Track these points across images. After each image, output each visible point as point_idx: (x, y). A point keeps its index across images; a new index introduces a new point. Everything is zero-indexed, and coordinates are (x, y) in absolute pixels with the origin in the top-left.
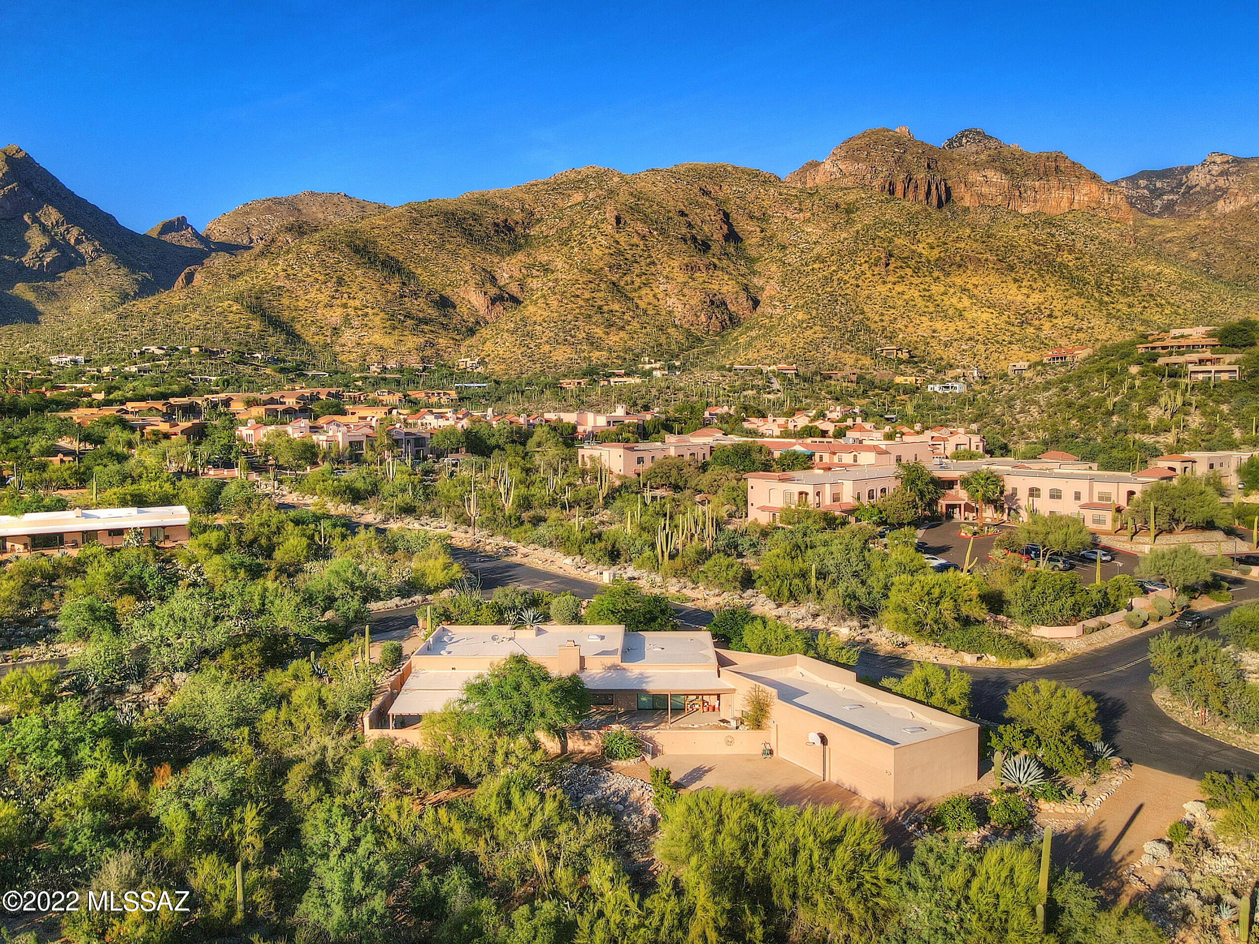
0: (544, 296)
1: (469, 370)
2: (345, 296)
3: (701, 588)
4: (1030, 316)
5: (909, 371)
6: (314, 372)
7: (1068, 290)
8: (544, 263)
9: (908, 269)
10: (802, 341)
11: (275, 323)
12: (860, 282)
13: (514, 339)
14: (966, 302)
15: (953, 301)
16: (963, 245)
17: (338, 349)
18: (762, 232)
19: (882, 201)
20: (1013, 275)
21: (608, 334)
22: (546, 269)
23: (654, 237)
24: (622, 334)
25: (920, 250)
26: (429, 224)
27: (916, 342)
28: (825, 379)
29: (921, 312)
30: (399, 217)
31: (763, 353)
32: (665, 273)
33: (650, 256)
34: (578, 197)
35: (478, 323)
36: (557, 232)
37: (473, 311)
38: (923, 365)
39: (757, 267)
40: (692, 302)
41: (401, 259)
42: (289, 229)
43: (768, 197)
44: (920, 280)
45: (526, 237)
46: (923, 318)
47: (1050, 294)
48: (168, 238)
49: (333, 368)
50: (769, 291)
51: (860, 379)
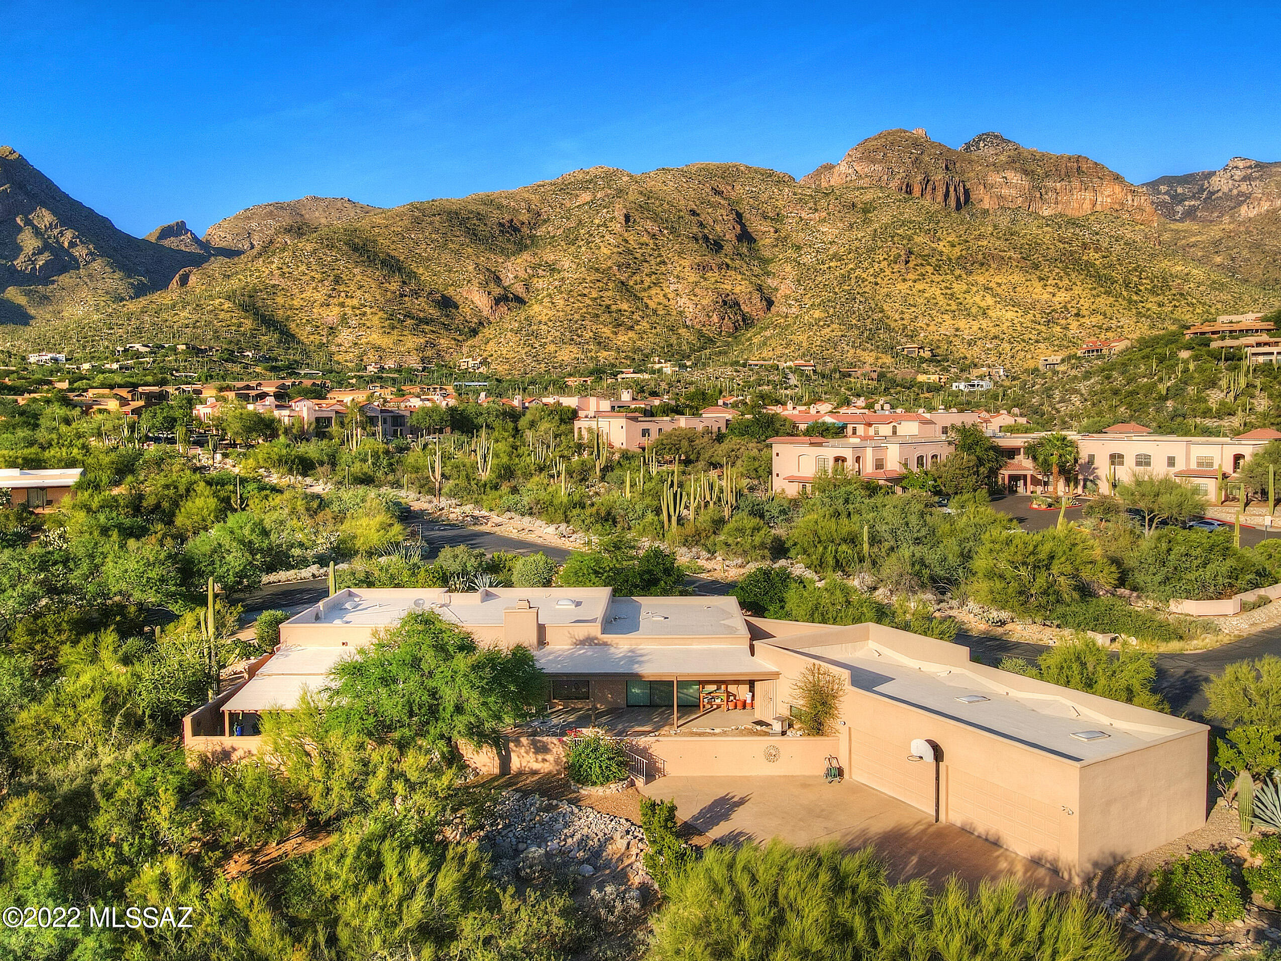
0: (549, 295)
1: (471, 370)
2: (343, 294)
3: (719, 558)
4: (1056, 315)
5: (932, 369)
6: (307, 371)
7: (1095, 289)
8: (551, 263)
9: (928, 267)
10: (820, 339)
11: (268, 322)
12: (879, 280)
13: (518, 339)
14: (990, 300)
15: (977, 299)
16: (985, 243)
17: (334, 348)
18: (776, 232)
19: (900, 201)
20: (1038, 273)
21: (616, 334)
22: (552, 269)
23: (664, 236)
24: (631, 334)
25: (940, 248)
26: (431, 223)
27: (939, 340)
28: (845, 376)
29: (942, 309)
30: (401, 216)
31: (778, 352)
32: (675, 273)
33: (660, 256)
34: (586, 197)
35: (481, 323)
36: (564, 232)
37: (477, 311)
38: (946, 364)
39: (771, 268)
40: (704, 302)
41: (402, 259)
42: (288, 230)
43: (783, 197)
44: (941, 278)
45: (532, 237)
46: (945, 316)
47: (1077, 292)
48: (166, 243)
49: (328, 367)
50: (784, 290)
51: (881, 376)
